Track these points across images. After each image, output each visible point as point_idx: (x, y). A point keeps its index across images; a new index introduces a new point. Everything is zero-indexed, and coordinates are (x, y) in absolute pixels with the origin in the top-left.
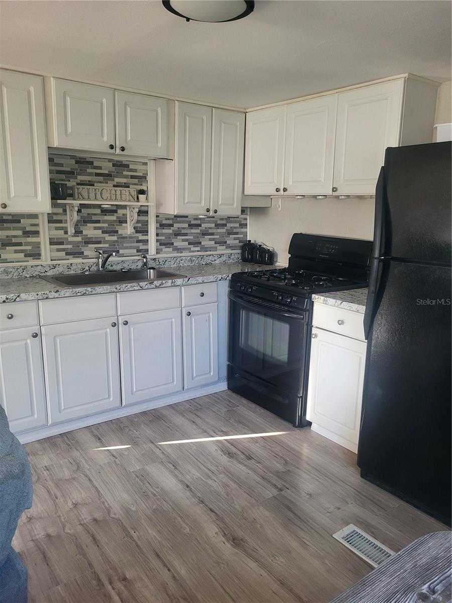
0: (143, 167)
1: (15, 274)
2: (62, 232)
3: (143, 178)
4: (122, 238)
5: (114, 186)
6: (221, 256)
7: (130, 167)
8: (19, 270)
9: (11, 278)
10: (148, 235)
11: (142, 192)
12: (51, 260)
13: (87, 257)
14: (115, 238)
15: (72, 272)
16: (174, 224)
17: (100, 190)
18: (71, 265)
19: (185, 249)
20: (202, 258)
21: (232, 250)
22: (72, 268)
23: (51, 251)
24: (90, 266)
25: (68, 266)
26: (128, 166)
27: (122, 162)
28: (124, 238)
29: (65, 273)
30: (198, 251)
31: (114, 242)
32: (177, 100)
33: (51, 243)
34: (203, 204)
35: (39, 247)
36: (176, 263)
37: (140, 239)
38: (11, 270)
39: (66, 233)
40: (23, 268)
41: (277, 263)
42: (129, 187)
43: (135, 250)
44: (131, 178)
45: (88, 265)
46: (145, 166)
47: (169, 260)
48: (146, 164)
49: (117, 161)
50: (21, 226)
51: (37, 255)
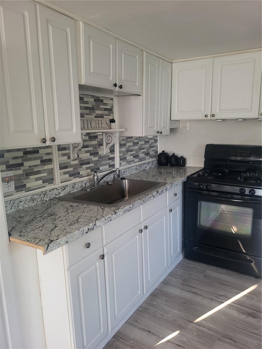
0: (110, 102)
1: (39, 200)
2: (66, 157)
3: (111, 110)
4: (101, 157)
5: (96, 117)
6: (149, 163)
7: (104, 102)
8: (41, 196)
9: (36, 204)
10: (114, 153)
11: (113, 121)
12: (61, 182)
13: (82, 176)
14: (96, 158)
15: (75, 190)
16: (127, 144)
17: (90, 121)
18: (75, 185)
19: (132, 161)
20: (141, 166)
21: (152, 158)
22: (75, 187)
23: (61, 174)
24: (86, 183)
25: (73, 186)
26: (102, 101)
27: (99, 97)
28: (102, 157)
29: (71, 192)
30: (138, 162)
31: (97, 162)
32: (145, 51)
33: (61, 168)
34: (155, 128)
35: (52, 173)
36: (129, 172)
37: (110, 157)
38: (36, 197)
39: (69, 158)
40: (44, 193)
41: (187, 165)
42: (103, 117)
43: (108, 166)
44: (104, 111)
45: (84, 182)
46: (111, 101)
47: (126, 171)
48: (112, 99)
49: (97, 97)
50: (39, 156)
51: (51, 180)
